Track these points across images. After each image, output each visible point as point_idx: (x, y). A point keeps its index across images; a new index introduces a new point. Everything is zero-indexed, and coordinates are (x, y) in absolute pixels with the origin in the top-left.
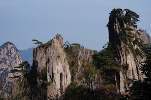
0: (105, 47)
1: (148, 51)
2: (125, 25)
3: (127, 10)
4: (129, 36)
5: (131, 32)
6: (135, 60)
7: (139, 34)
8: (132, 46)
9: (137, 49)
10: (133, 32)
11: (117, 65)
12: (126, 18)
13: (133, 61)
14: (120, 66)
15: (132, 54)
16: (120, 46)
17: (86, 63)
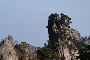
0: (46, 44)
1: (79, 45)
2: (61, 26)
3: (62, 15)
4: (65, 35)
5: (66, 31)
6: (70, 53)
7: (72, 33)
8: (67, 42)
9: (71, 44)
10: (67, 31)
11: (56, 58)
12: (61, 21)
13: (68, 54)
14: (59, 58)
15: (67, 49)
16: (58, 42)
17: (32, 58)
